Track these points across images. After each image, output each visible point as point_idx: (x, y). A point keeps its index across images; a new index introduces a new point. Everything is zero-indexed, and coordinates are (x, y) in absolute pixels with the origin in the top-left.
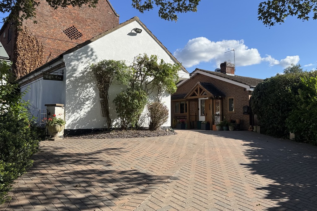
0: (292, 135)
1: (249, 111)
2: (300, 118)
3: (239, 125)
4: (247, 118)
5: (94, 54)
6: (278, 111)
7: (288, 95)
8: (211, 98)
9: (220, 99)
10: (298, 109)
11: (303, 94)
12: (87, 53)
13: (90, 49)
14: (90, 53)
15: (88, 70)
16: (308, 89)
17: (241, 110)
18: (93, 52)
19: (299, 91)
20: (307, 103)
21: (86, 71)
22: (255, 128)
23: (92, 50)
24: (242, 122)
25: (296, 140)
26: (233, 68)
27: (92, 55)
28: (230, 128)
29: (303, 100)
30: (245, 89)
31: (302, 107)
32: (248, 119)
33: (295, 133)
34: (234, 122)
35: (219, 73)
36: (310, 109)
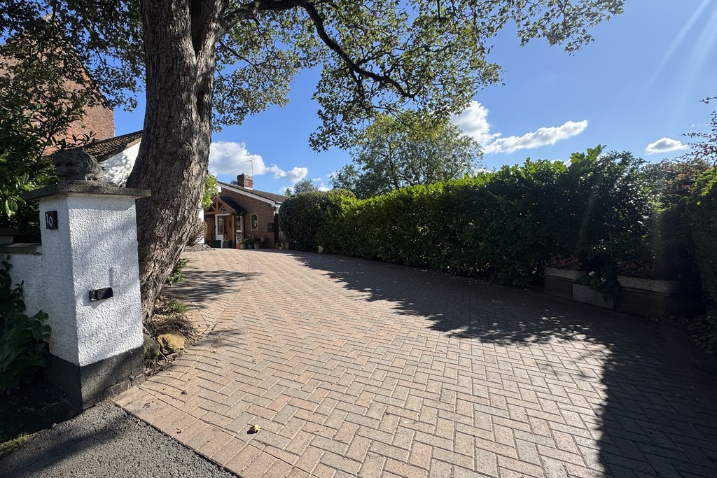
0: (321, 248)
1: (274, 227)
2: (329, 233)
3: (264, 243)
4: (271, 235)
5: (129, 162)
6: (309, 226)
7: (317, 211)
8: (233, 214)
9: (242, 215)
10: (326, 224)
11: (331, 211)
12: (121, 160)
13: (124, 157)
14: (124, 161)
15: (123, 180)
16: (334, 206)
17: (266, 228)
18: (127, 161)
19: (328, 208)
20: (335, 219)
21: (121, 181)
22: (282, 245)
23: (126, 158)
24: (266, 239)
25: (324, 252)
26: (251, 181)
27: (126, 163)
28: (256, 246)
29: (331, 216)
30: (270, 205)
31: (331, 222)
32: (273, 236)
33: (324, 247)
34: (259, 240)
35: (236, 186)
36: (338, 224)
